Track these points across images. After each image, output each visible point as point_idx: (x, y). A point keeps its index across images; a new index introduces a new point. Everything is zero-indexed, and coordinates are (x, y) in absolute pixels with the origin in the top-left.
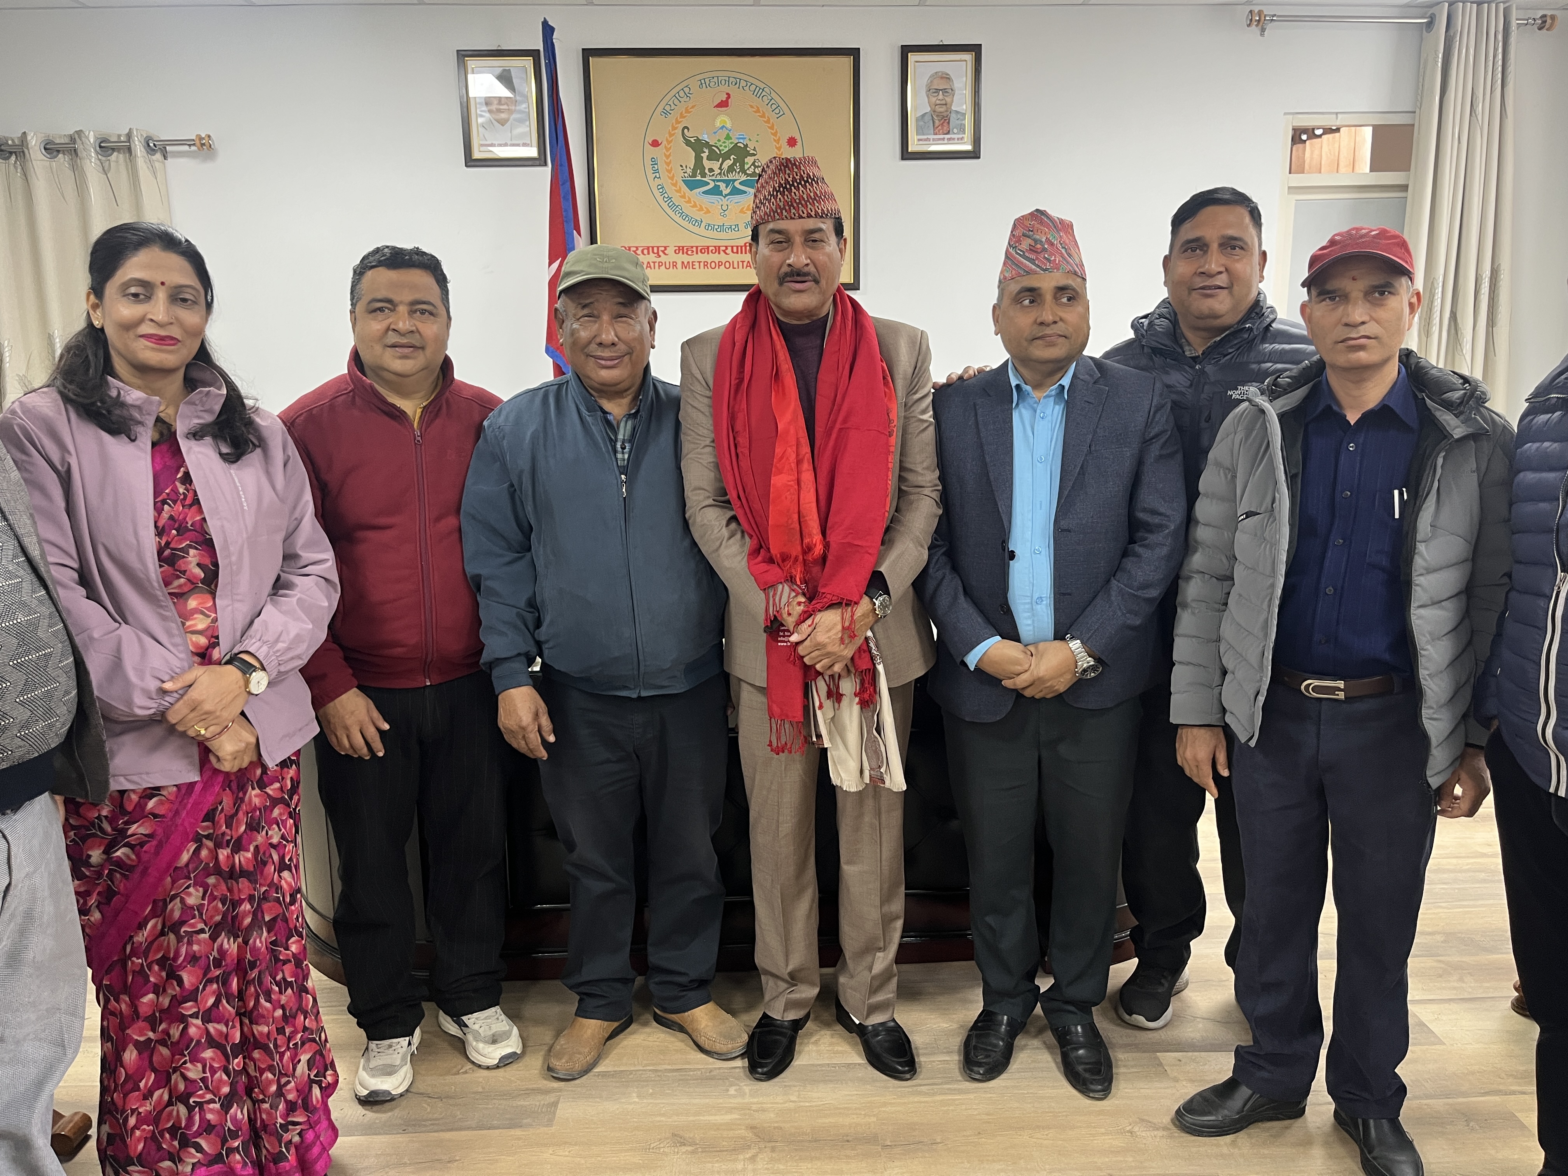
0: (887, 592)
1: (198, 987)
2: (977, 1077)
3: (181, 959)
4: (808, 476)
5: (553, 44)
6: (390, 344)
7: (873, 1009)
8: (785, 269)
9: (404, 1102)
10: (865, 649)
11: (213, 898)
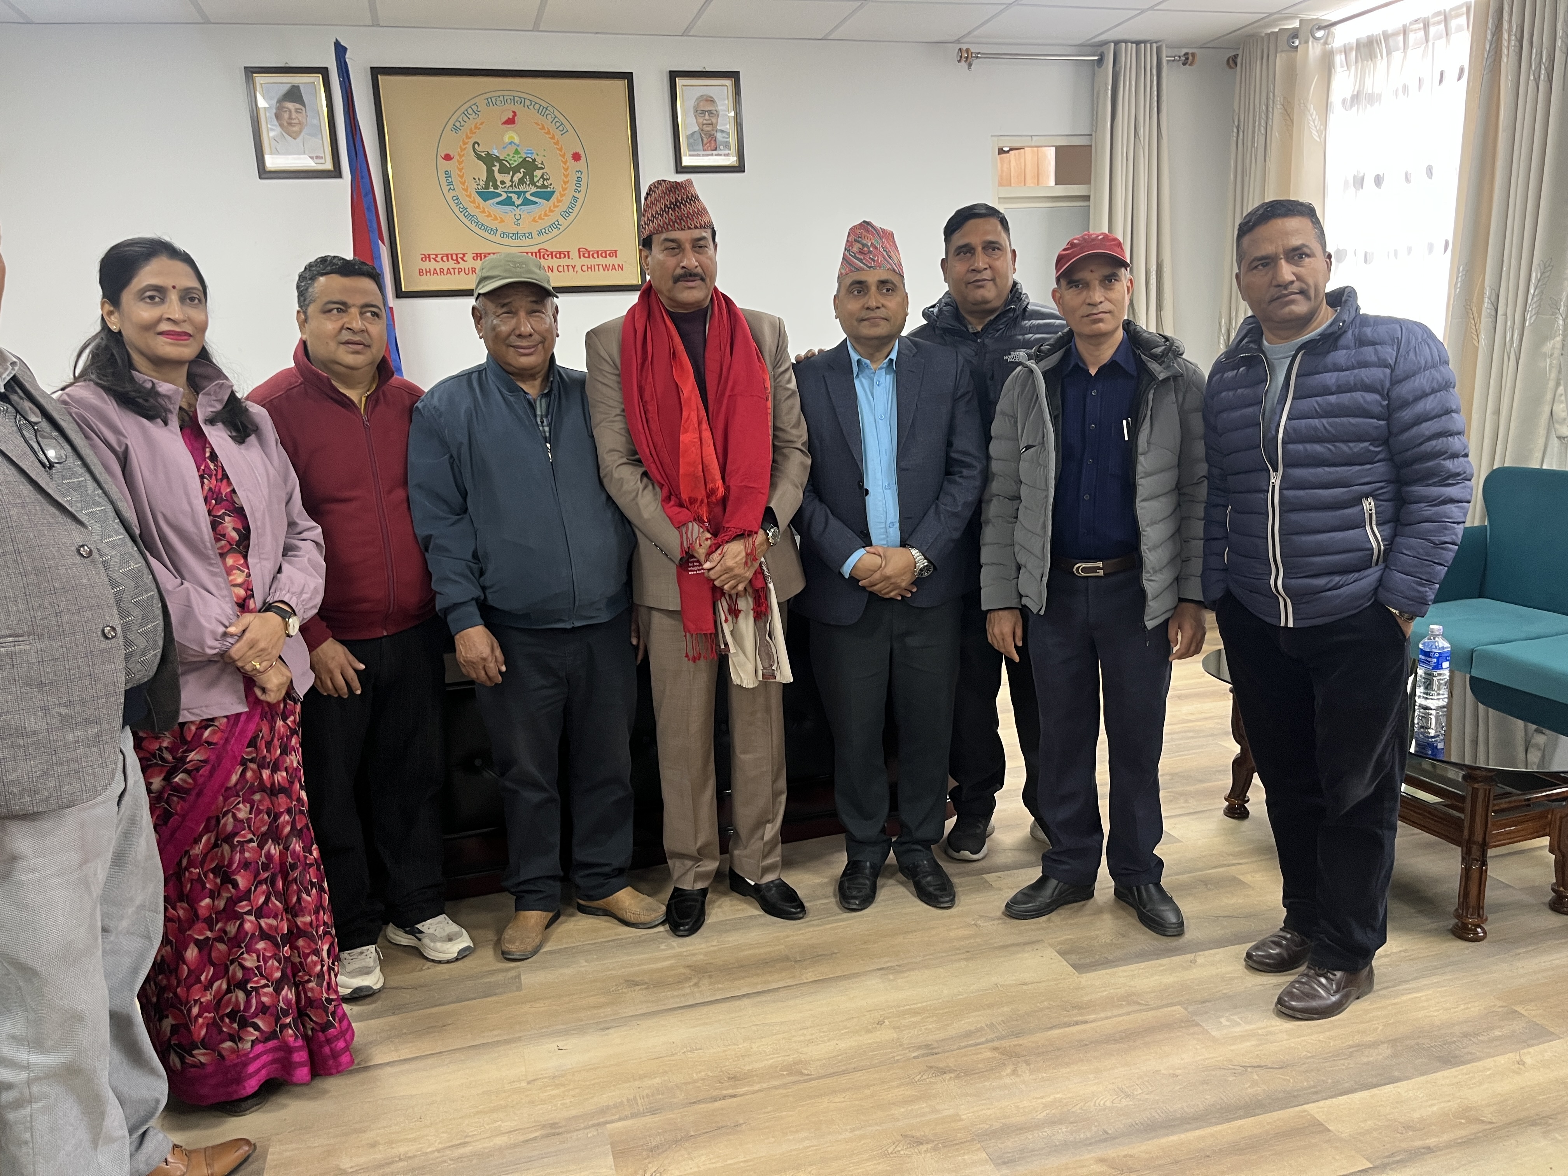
0: (776, 525)
1: (251, 888)
2: (855, 907)
3: (236, 865)
4: (707, 434)
5: (345, 62)
6: (344, 341)
7: (766, 870)
8: (679, 271)
9: (383, 995)
10: (759, 572)
11: (259, 812)
